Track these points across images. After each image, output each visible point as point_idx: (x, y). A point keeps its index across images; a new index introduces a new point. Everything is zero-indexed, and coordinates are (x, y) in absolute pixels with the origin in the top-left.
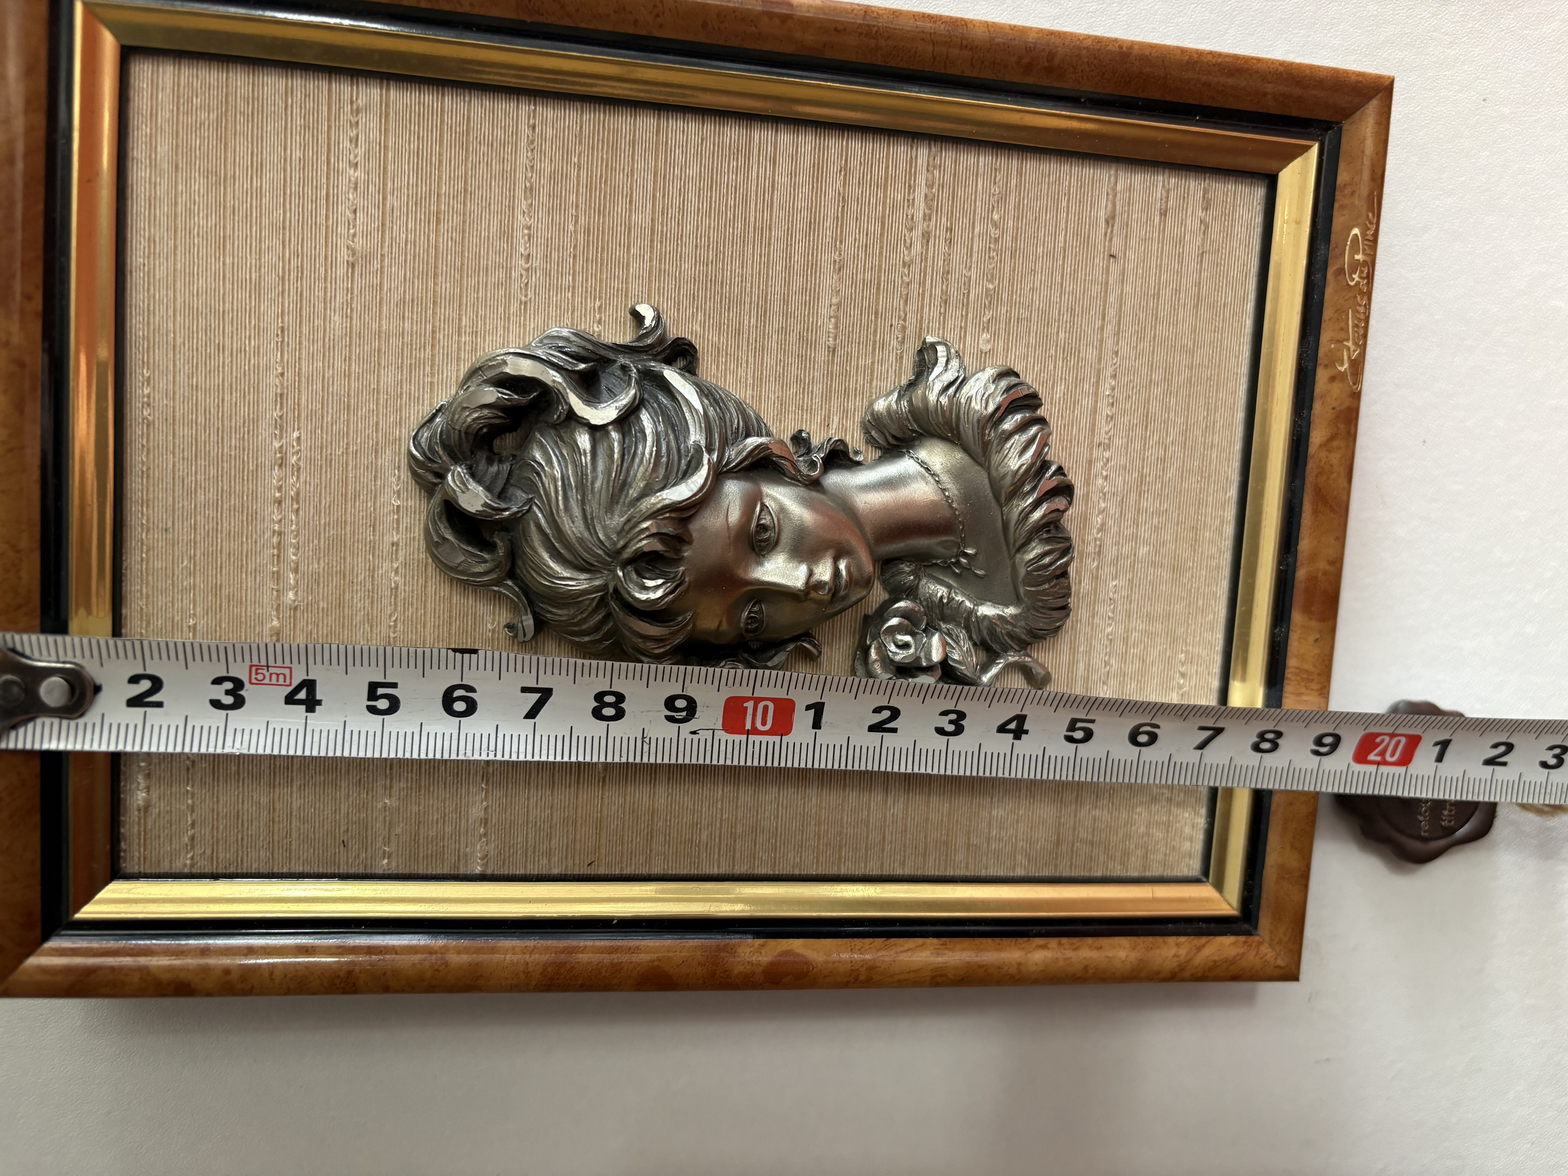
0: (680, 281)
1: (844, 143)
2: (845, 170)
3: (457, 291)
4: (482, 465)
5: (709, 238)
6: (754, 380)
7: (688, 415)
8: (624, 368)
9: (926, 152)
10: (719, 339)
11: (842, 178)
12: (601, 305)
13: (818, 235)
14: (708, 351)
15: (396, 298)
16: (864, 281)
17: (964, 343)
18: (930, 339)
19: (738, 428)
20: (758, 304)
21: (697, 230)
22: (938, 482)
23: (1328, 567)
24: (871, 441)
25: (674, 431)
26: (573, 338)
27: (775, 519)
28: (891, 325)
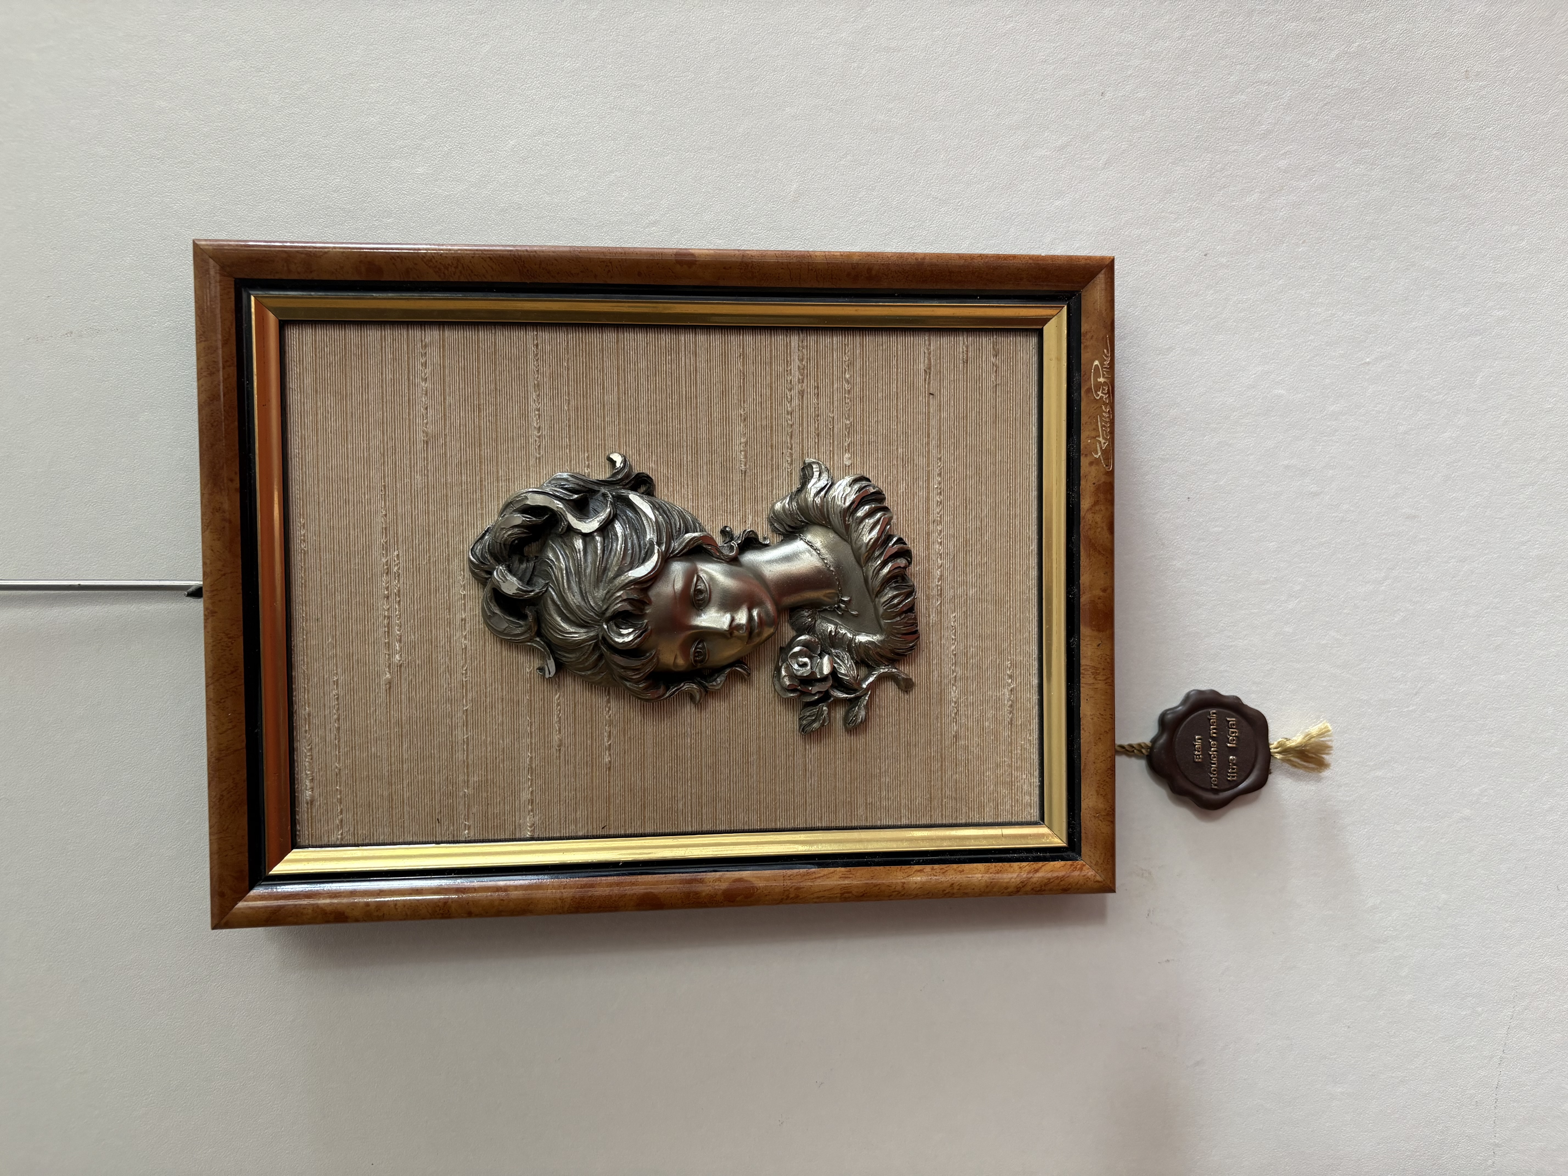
0: (639, 436)
1: (741, 337)
2: (743, 355)
3: (495, 454)
4: (516, 564)
5: (656, 407)
6: (693, 496)
7: (645, 522)
8: (604, 495)
9: (797, 338)
10: (668, 471)
11: (741, 360)
12: (589, 455)
13: (729, 399)
14: (661, 479)
15: (456, 461)
16: (761, 426)
17: (833, 460)
18: (808, 460)
19: (680, 528)
20: (692, 446)
21: (648, 402)
22: (819, 554)
23: (1101, 594)
24: (775, 530)
25: (637, 534)
26: (571, 479)
27: (707, 585)
28: (783, 453)
